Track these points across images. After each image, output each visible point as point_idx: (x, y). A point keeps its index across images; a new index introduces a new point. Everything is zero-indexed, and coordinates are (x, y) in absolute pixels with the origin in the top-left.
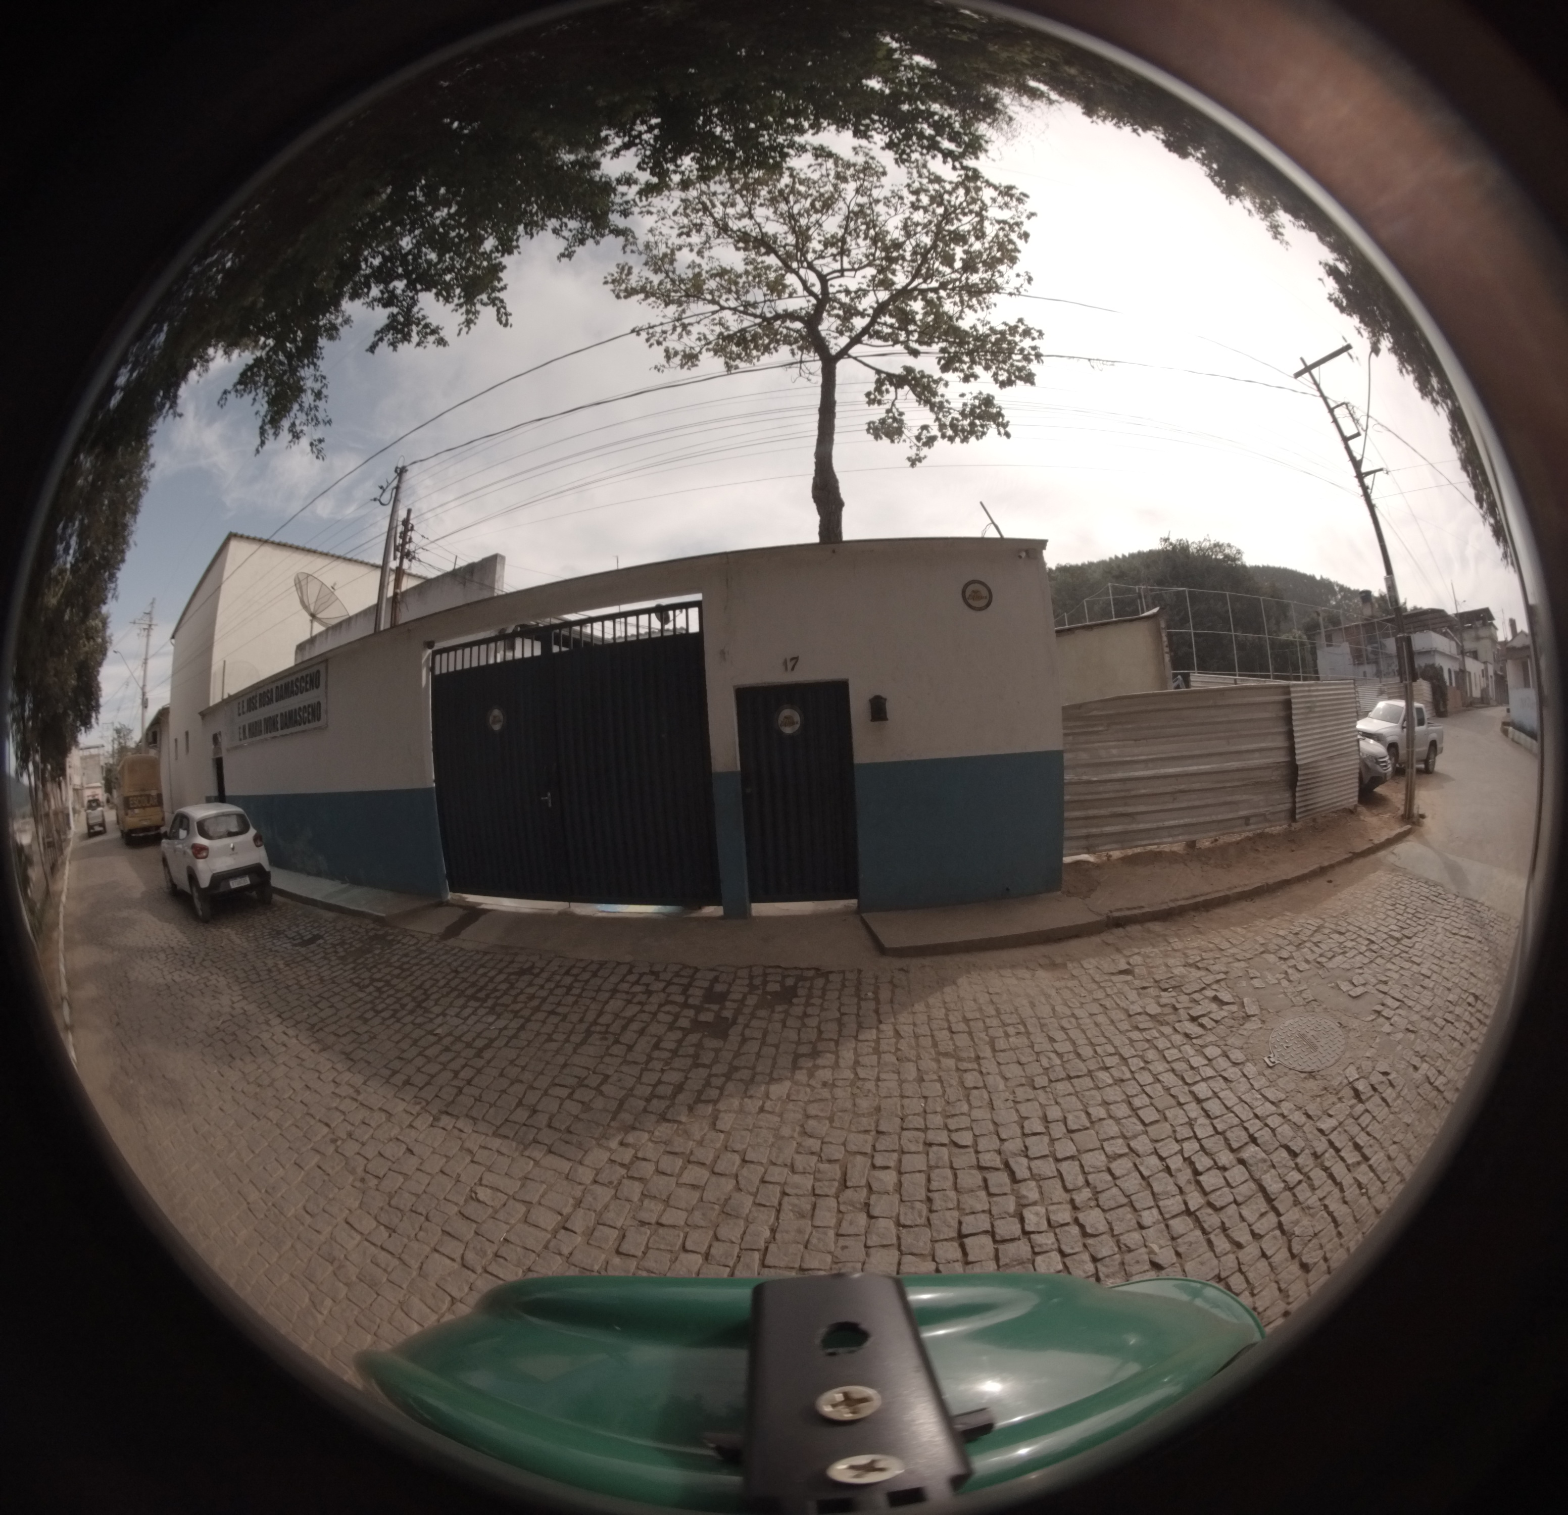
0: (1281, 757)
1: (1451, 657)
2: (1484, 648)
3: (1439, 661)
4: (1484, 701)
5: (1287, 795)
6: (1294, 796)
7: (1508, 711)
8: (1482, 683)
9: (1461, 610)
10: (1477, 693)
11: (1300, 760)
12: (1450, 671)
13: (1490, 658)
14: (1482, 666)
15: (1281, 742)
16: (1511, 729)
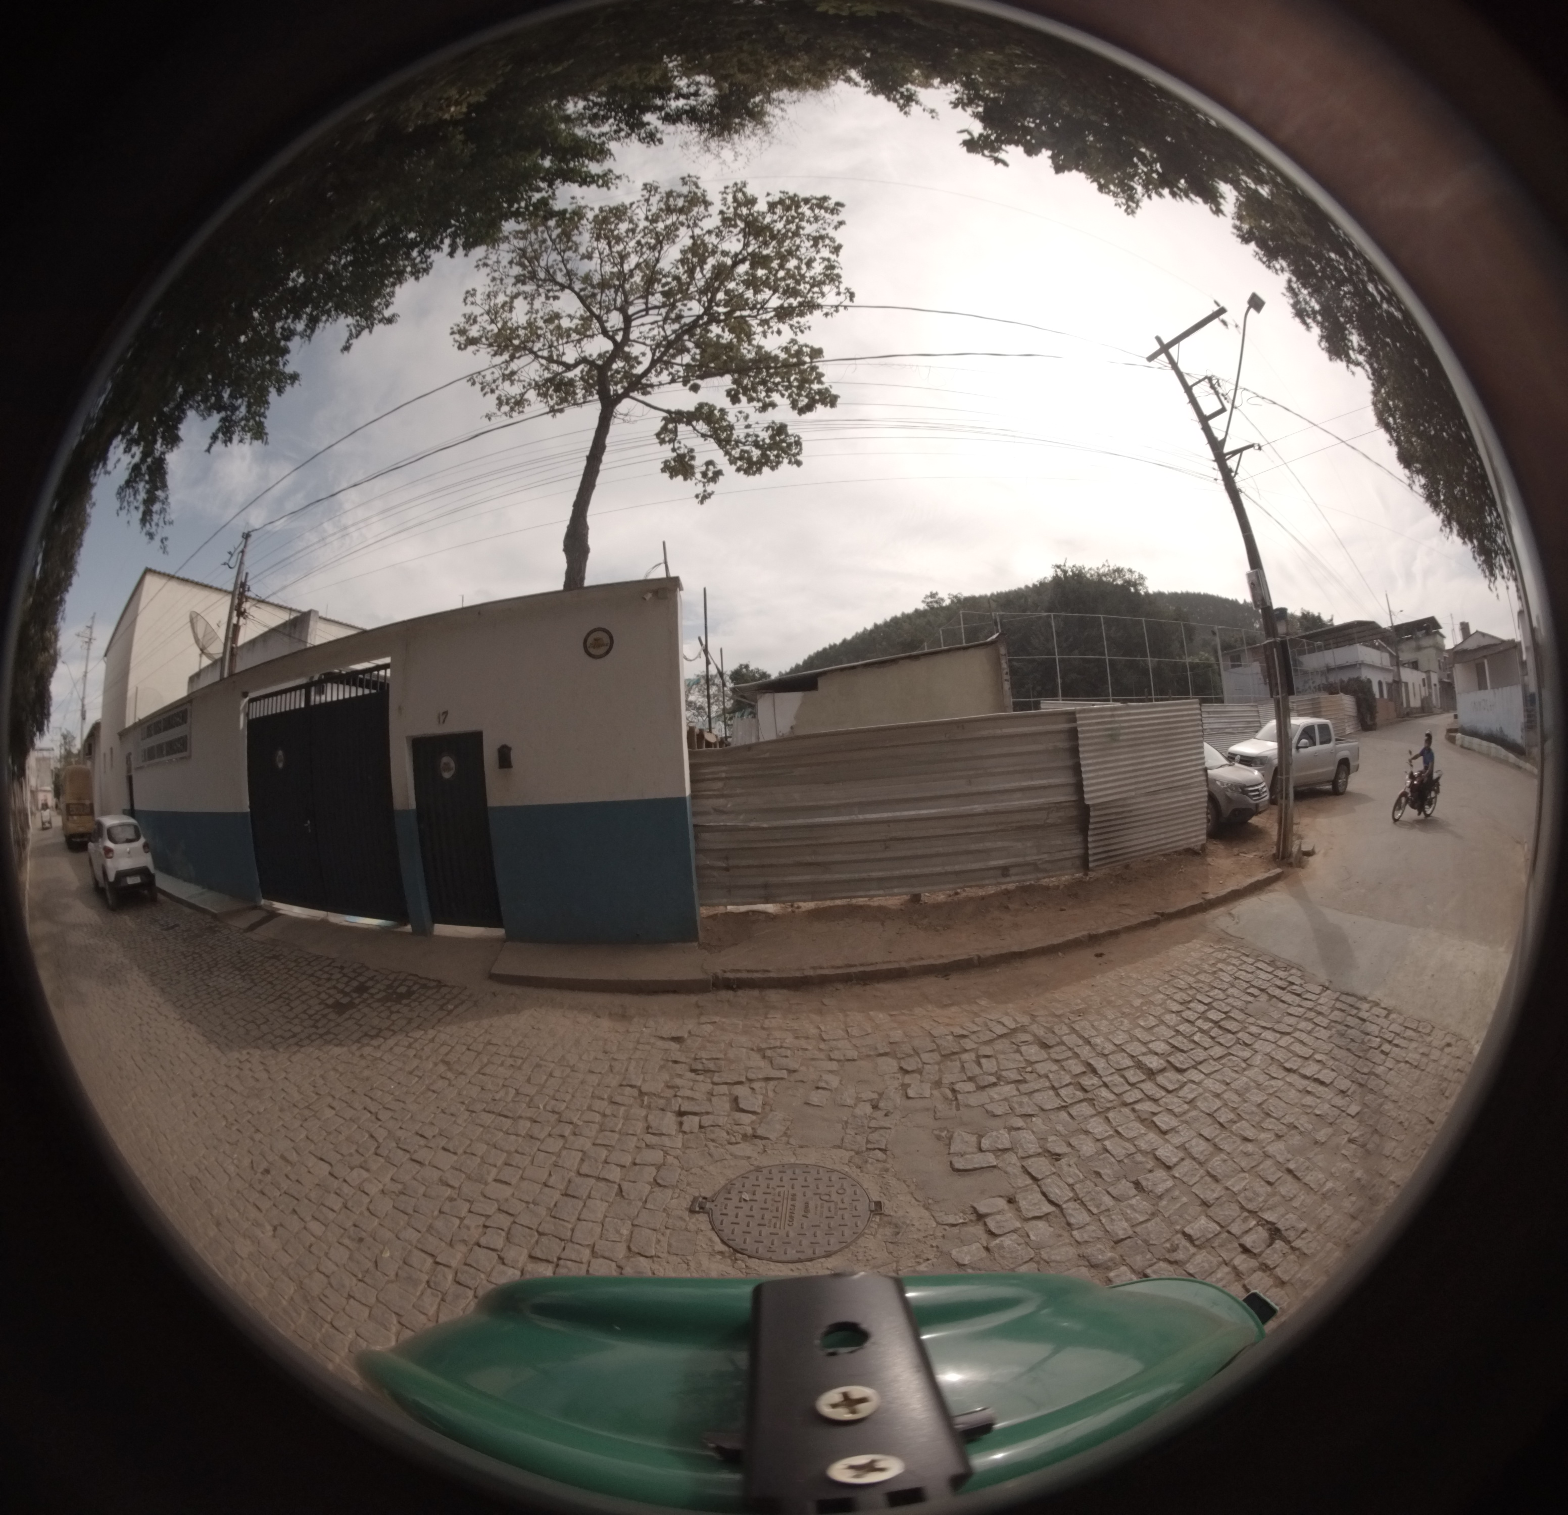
1: (1382, 669)
2: (1427, 658)
3: (1365, 674)
4: (1426, 709)
7: (1456, 717)
8: (1424, 692)
9: (1397, 622)
10: (1415, 703)
12: (1380, 683)
13: (1434, 666)
14: (1424, 676)
16: (1459, 735)
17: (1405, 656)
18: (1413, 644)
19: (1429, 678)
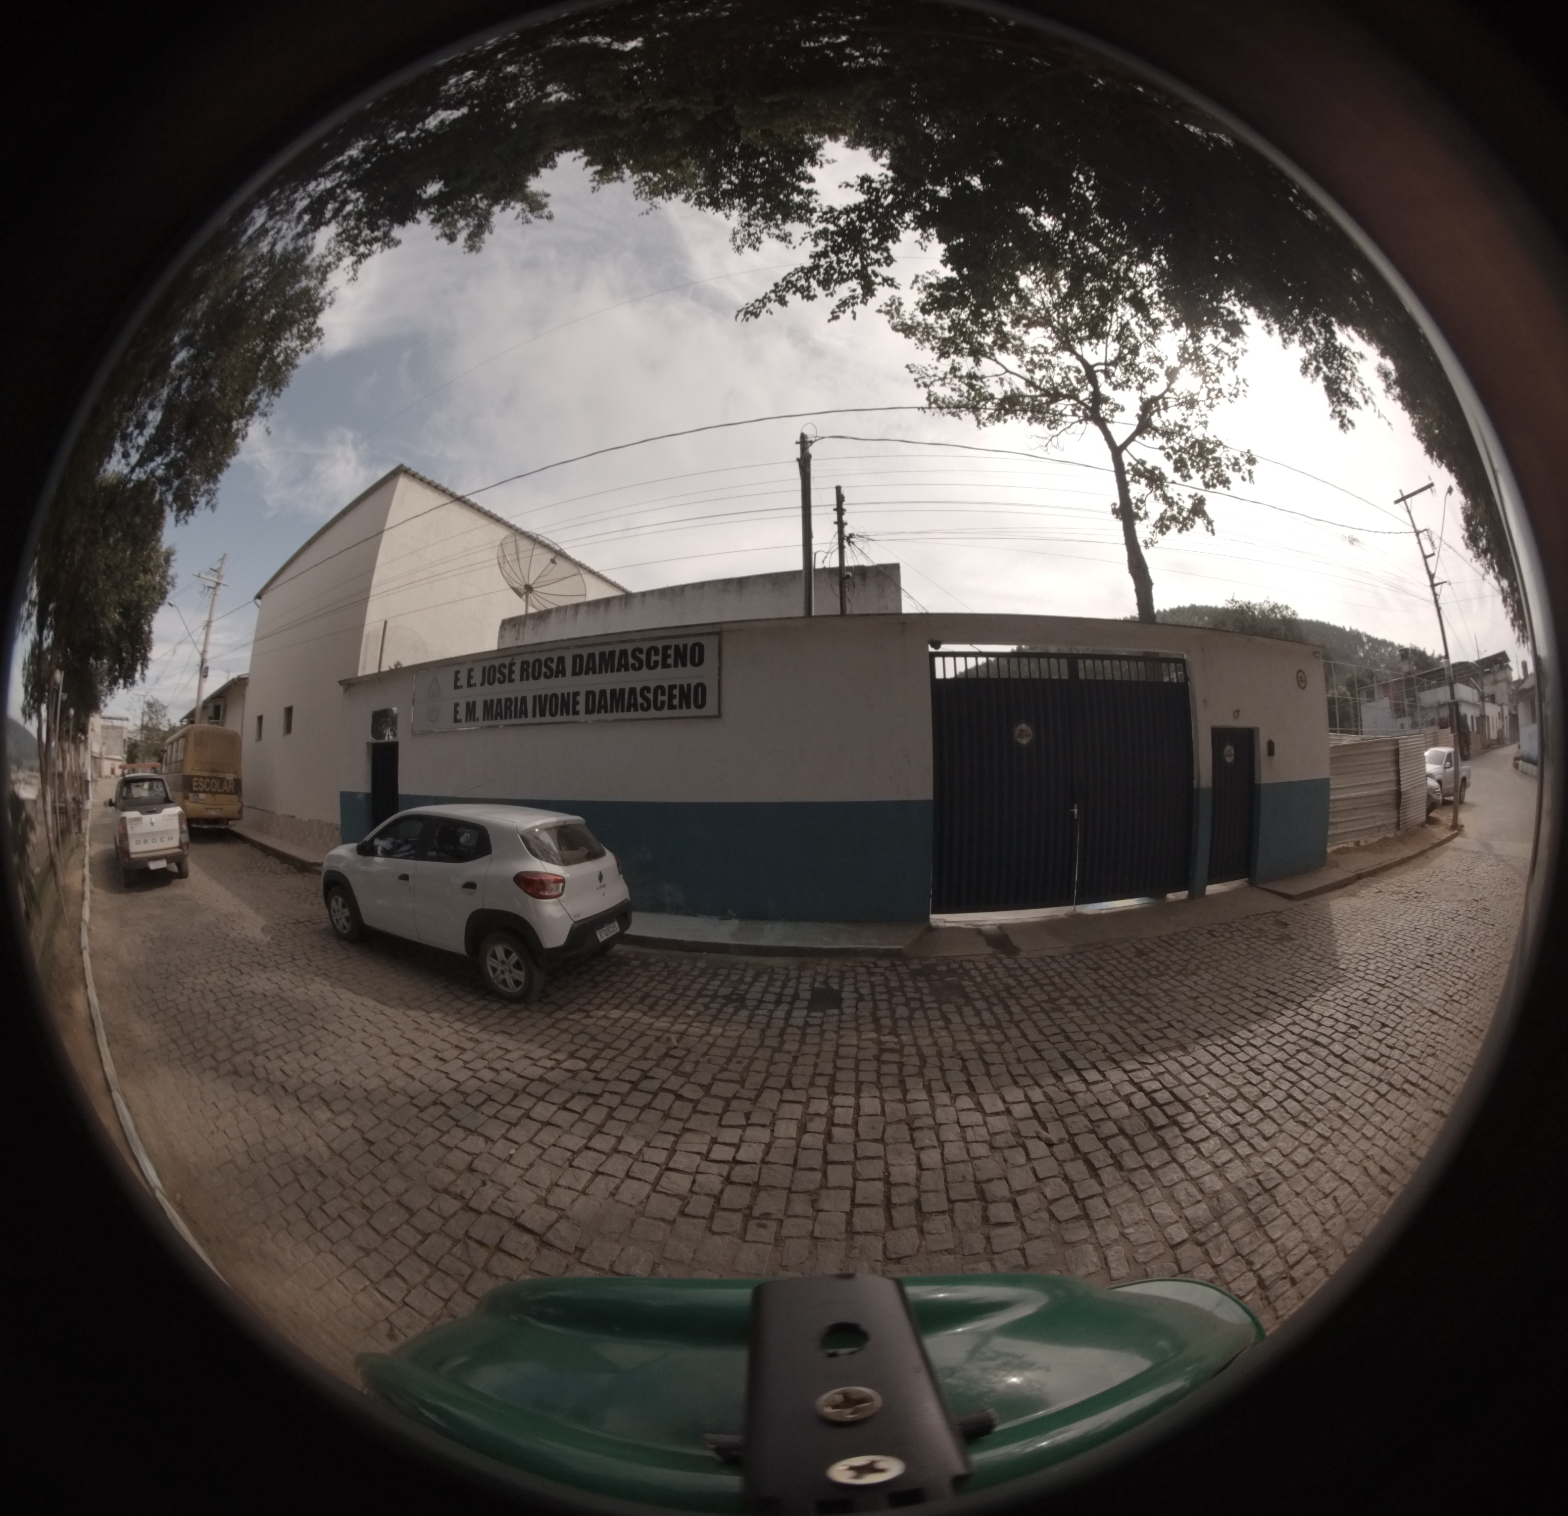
0: (1393, 787)
1: (1474, 705)
2: (1500, 690)
3: (1462, 710)
4: (1500, 742)
5: (1395, 812)
6: (1399, 813)
7: (1519, 746)
8: (1499, 724)
9: (1479, 657)
10: (1494, 735)
11: (1404, 788)
12: (1472, 718)
13: (1505, 699)
14: (1498, 709)
15: (1392, 777)
16: (1520, 762)
17: (1488, 690)
18: (1491, 678)
19: (1502, 710)
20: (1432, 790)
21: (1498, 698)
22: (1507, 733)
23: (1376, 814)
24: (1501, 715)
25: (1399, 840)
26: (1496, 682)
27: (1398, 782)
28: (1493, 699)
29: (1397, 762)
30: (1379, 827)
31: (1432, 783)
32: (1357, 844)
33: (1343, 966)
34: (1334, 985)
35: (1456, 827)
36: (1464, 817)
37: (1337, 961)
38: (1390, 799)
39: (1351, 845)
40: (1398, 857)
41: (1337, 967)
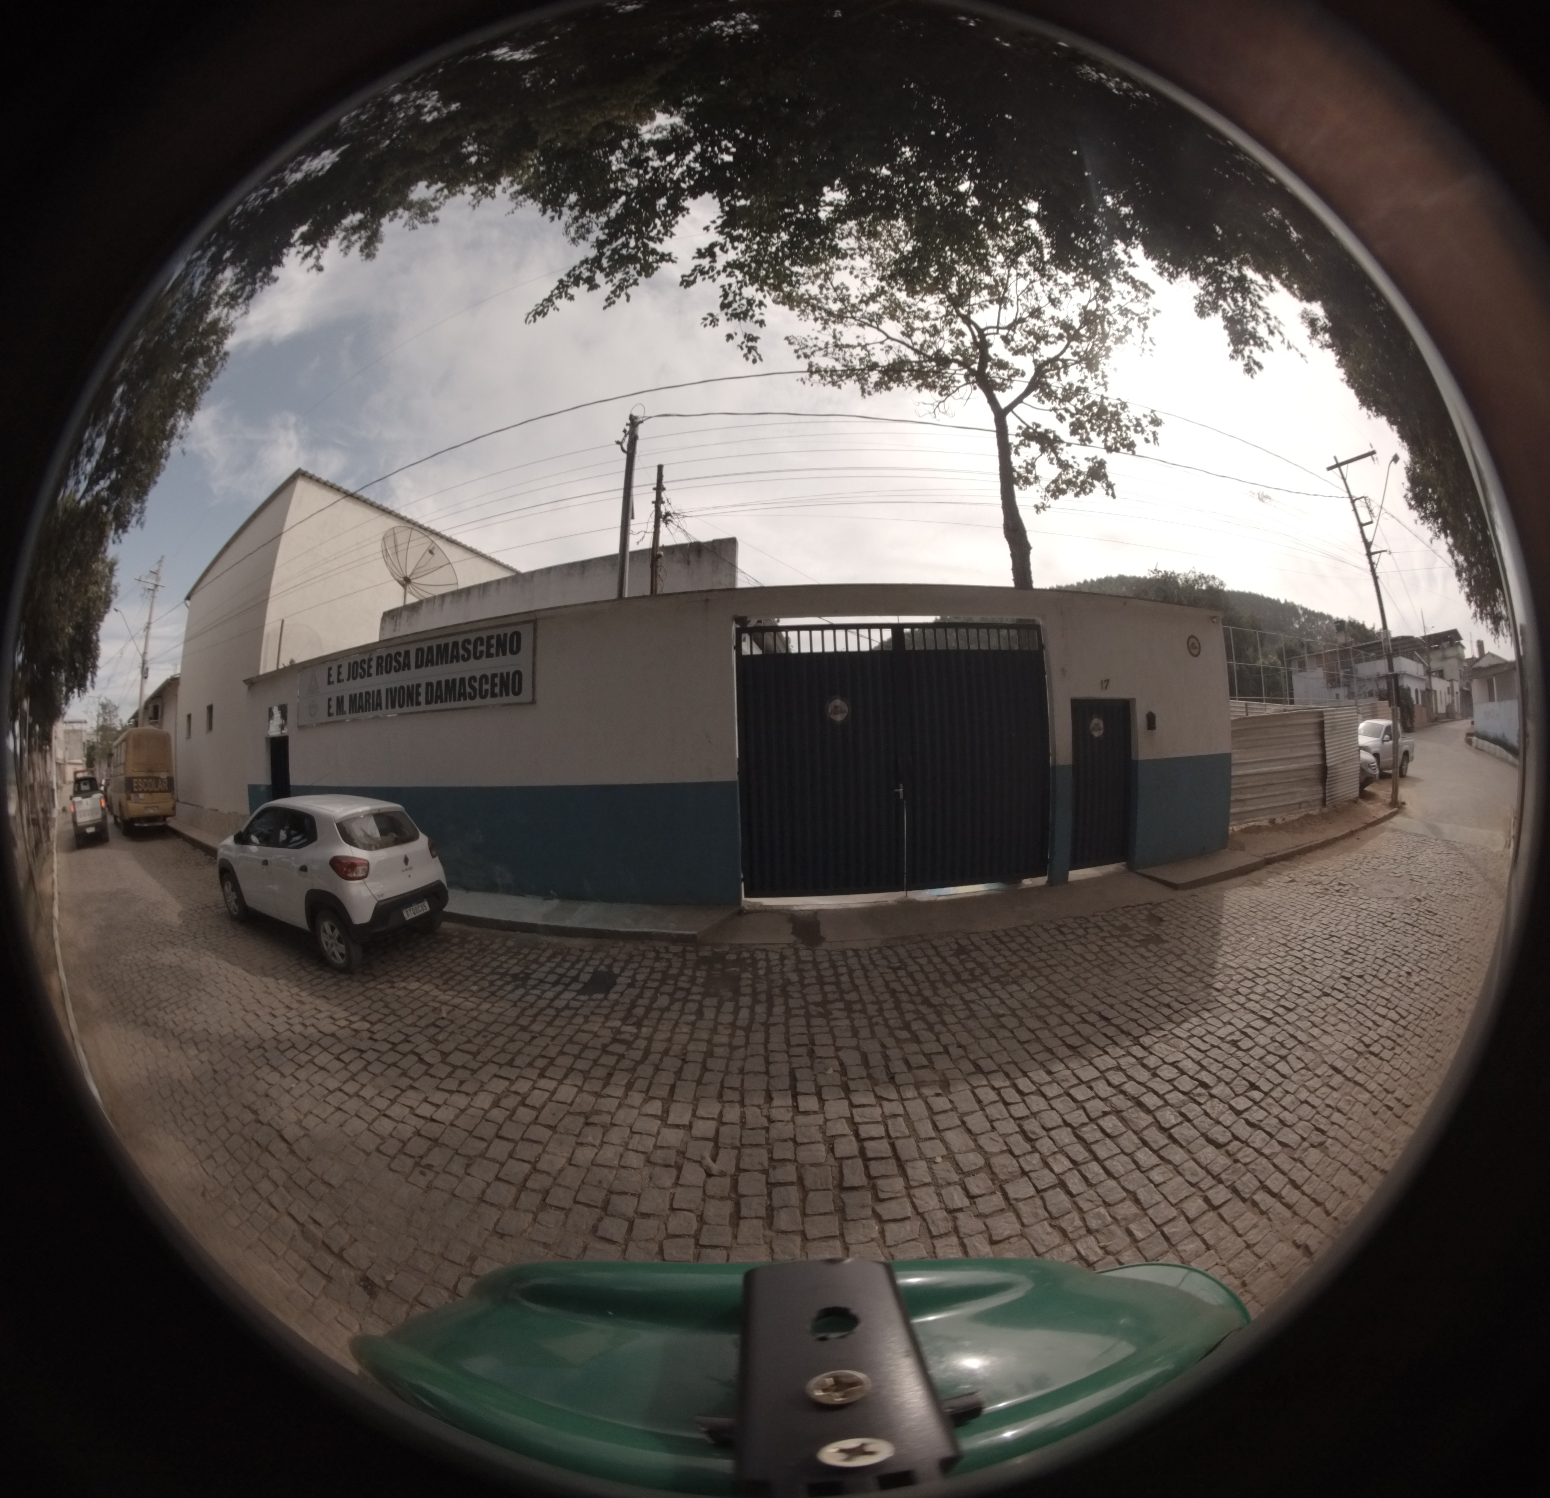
1: (1418, 678)
2: (1452, 668)
3: (1405, 683)
4: (1450, 716)
5: (1320, 788)
7: (1473, 723)
8: (1448, 699)
9: (1428, 633)
10: (1442, 709)
11: (1330, 763)
12: (1416, 691)
13: (1456, 675)
14: (1448, 684)
15: (1316, 750)
16: (1474, 738)
17: (1435, 665)
18: (1439, 654)
19: (1452, 686)
20: (1368, 764)
21: (1448, 673)
22: (1457, 708)
23: (1295, 789)
24: (1450, 691)
25: (1325, 817)
26: (1444, 658)
27: (1323, 756)
28: (1441, 674)
29: (1322, 735)
30: (1300, 804)
31: (1366, 756)
32: (1272, 821)
33: (1219, 985)
34: (1196, 1014)
35: (1397, 805)
36: (1405, 793)
37: (1213, 976)
38: (1313, 774)
39: (1265, 823)
40: (1321, 838)
41: (1209, 986)
